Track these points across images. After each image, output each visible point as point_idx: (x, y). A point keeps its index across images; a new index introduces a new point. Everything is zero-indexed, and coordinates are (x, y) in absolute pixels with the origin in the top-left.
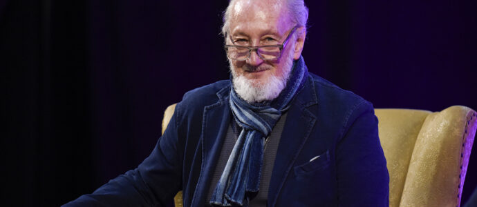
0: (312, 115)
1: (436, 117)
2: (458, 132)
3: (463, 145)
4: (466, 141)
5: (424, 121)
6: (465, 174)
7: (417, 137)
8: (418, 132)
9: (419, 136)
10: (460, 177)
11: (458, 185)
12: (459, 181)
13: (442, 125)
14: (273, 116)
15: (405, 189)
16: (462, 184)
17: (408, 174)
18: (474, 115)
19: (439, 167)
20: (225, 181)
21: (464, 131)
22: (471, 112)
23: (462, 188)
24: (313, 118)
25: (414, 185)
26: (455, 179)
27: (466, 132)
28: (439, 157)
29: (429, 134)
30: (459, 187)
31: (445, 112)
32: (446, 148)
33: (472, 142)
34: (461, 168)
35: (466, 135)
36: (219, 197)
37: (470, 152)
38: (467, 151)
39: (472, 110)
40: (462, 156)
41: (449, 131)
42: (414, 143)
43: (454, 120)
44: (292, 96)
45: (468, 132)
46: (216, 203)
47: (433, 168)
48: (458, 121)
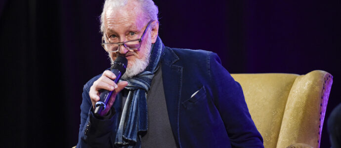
0: (179, 67)
1: (302, 78)
2: (318, 89)
3: (322, 98)
4: (324, 95)
5: (294, 81)
6: (324, 118)
7: (289, 93)
8: (290, 89)
9: (291, 92)
10: (320, 120)
11: (319, 125)
12: (320, 123)
13: (307, 84)
14: (149, 77)
15: (281, 129)
16: (322, 125)
17: (284, 119)
18: (329, 76)
19: (305, 113)
20: (122, 127)
21: (322, 88)
22: (327, 75)
23: (322, 127)
24: (180, 68)
25: (287, 125)
26: (317, 122)
27: (324, 88)
28: (305, 106)
29: (297, 90)
30: (320, 127)
31: (309, 75)
32: (310, 101)
33: (329, 95)
34: (321, 113)
35: (324, 90)
36: (120, 139)
37: (327, 103)
38: (325, 101)
39: (329, 74)
40: (321, 105)
41: (312, 88)
42: (287, 97)
43: (315, 81)
44: (158, 61)
45: (325, 88)
46: (119, 143)
47: (301, 114)
48: (318, 81)
